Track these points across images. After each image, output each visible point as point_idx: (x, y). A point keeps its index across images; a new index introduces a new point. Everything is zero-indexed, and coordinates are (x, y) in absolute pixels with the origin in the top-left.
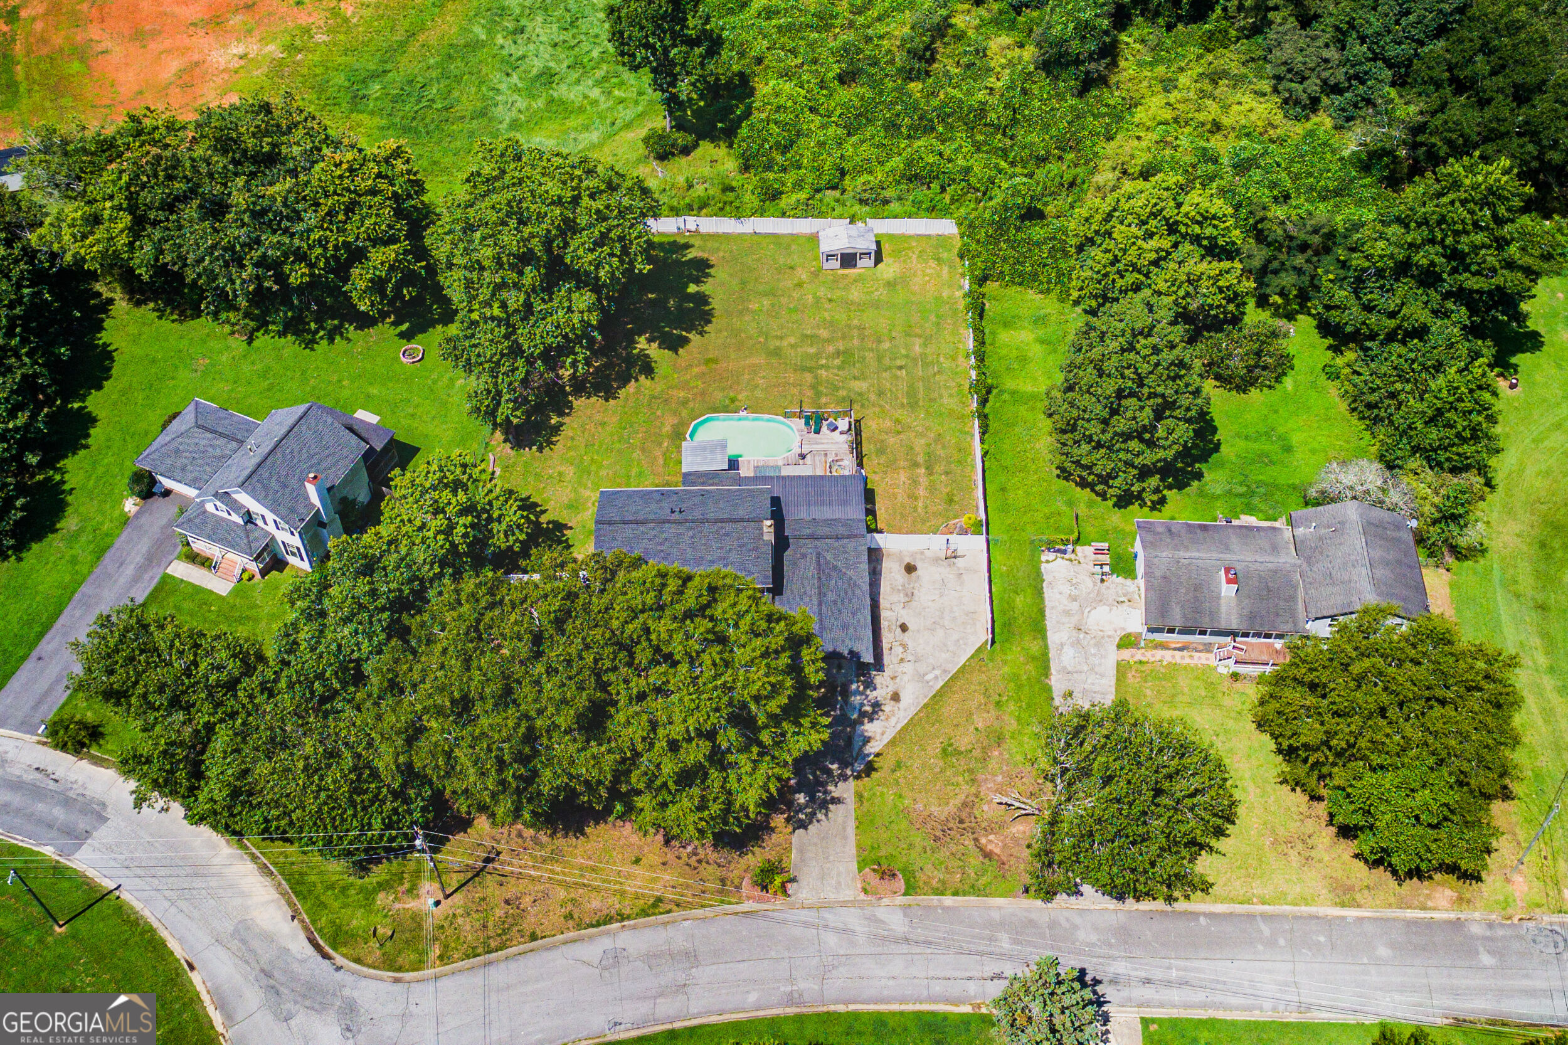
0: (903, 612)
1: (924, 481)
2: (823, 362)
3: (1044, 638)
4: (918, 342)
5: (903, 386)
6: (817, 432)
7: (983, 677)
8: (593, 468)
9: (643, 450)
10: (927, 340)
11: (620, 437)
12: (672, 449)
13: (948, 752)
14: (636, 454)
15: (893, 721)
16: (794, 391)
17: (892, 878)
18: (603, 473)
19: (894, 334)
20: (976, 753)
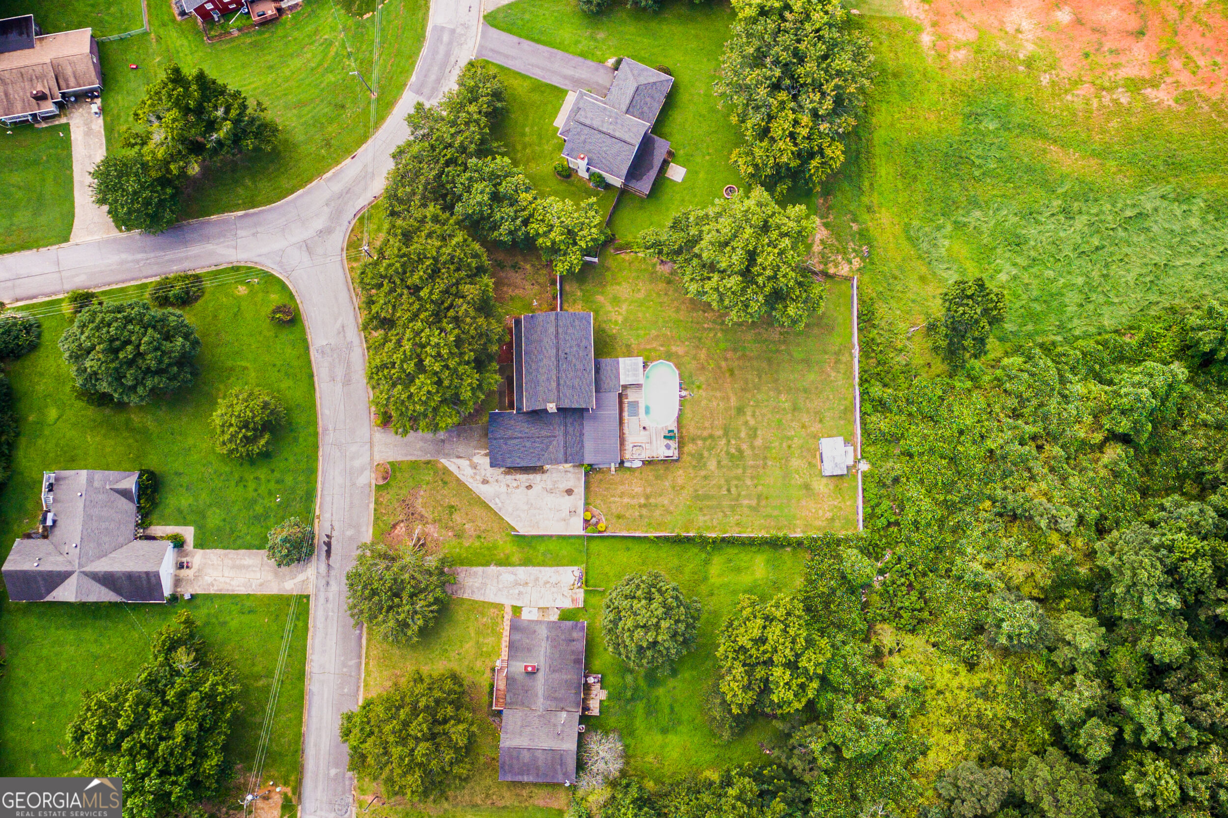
0: (540, 487)
1: (634, 502)
2: (733, 442)
3: (520, 565)
4: (754, 503)
5: (713, 492)
6: (665, 437)
7: (496, 529)
8: (643, 309)
9: (657, 336)
10: (755, 509)
11: (667, 322)
12: (657, 354)
13: (452, 509)
14: (654, 332)
15: (471, 480)
16: (707, 424)
17: (385, 478)
18: (640, 315)
19: (760, 487)
20: (451, 524)
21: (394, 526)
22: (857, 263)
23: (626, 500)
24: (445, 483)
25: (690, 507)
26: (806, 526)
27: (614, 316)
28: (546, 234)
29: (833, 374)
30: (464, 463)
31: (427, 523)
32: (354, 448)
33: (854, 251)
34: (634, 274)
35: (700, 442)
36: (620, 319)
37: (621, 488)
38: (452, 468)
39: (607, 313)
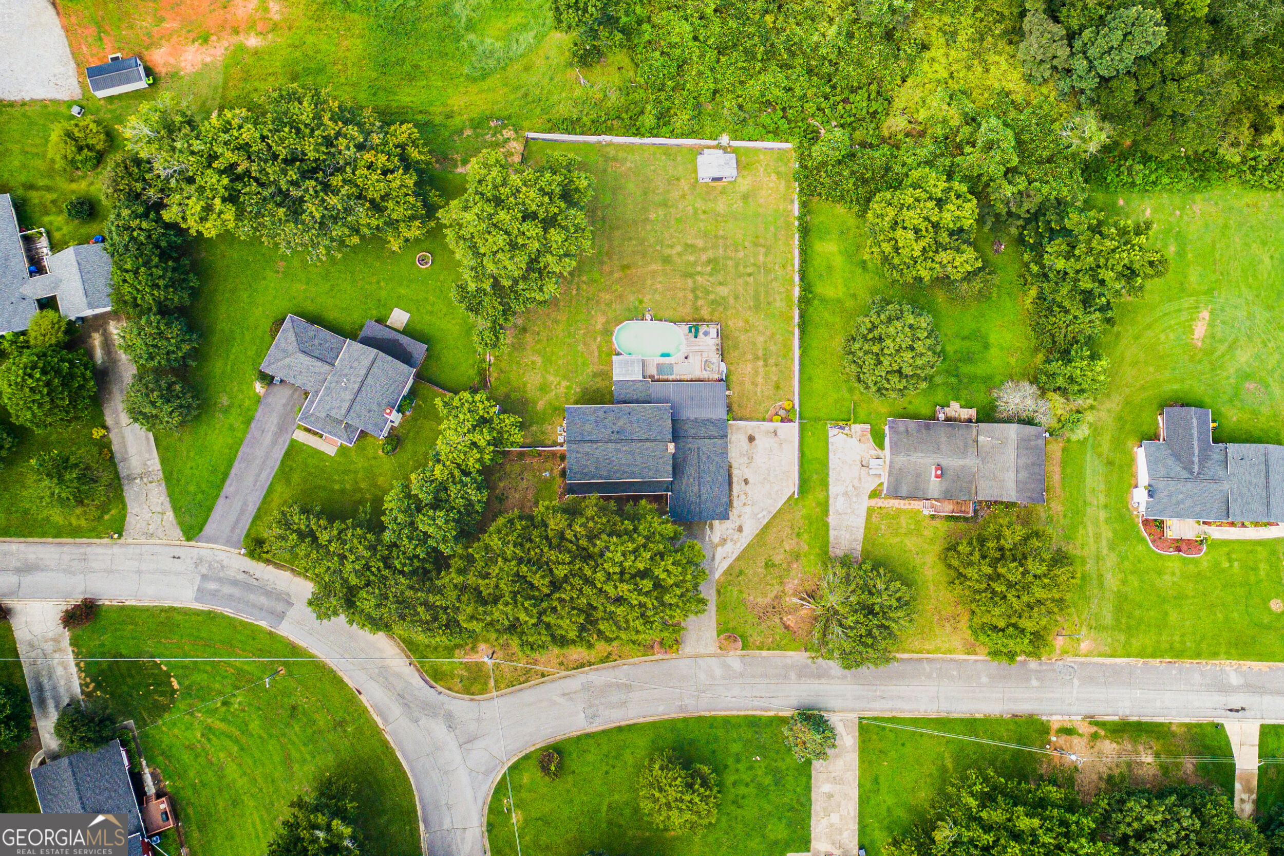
0: (746, 470)
1: (761, 371)
2: (699, 269)
3: (827, 490)
4: (762, 250)
5: (751, 290)
6: (696, 337)
7: (790, 517)
8: (554, 358)
9: (585, 344)
10: (768, 250)
11: (569, 333)
12: (604, 344)
13: (769, 565)
14: (581, 347)
15: (738, 545)
16: (680, 294)
17: (735, 640)
18: (560, 362)
19: (746, 244)
20: (784, 566)
21: (787, 627)
22: (508, 133)
23: (760, 380)
24: (741, 573)
25: (767, 315)
26: (785, 200)
27: (562, 390)
28: (481, 450)
29: (628, 164)
30: (720, 552)
31: (783, 592)
32: (702, 676)
33: (494, 135)
34: (514, 367)
35: (700, 302)
36: (564, 383)
37: (748, 386)
38: (725, 565)
39: (557, 397)
